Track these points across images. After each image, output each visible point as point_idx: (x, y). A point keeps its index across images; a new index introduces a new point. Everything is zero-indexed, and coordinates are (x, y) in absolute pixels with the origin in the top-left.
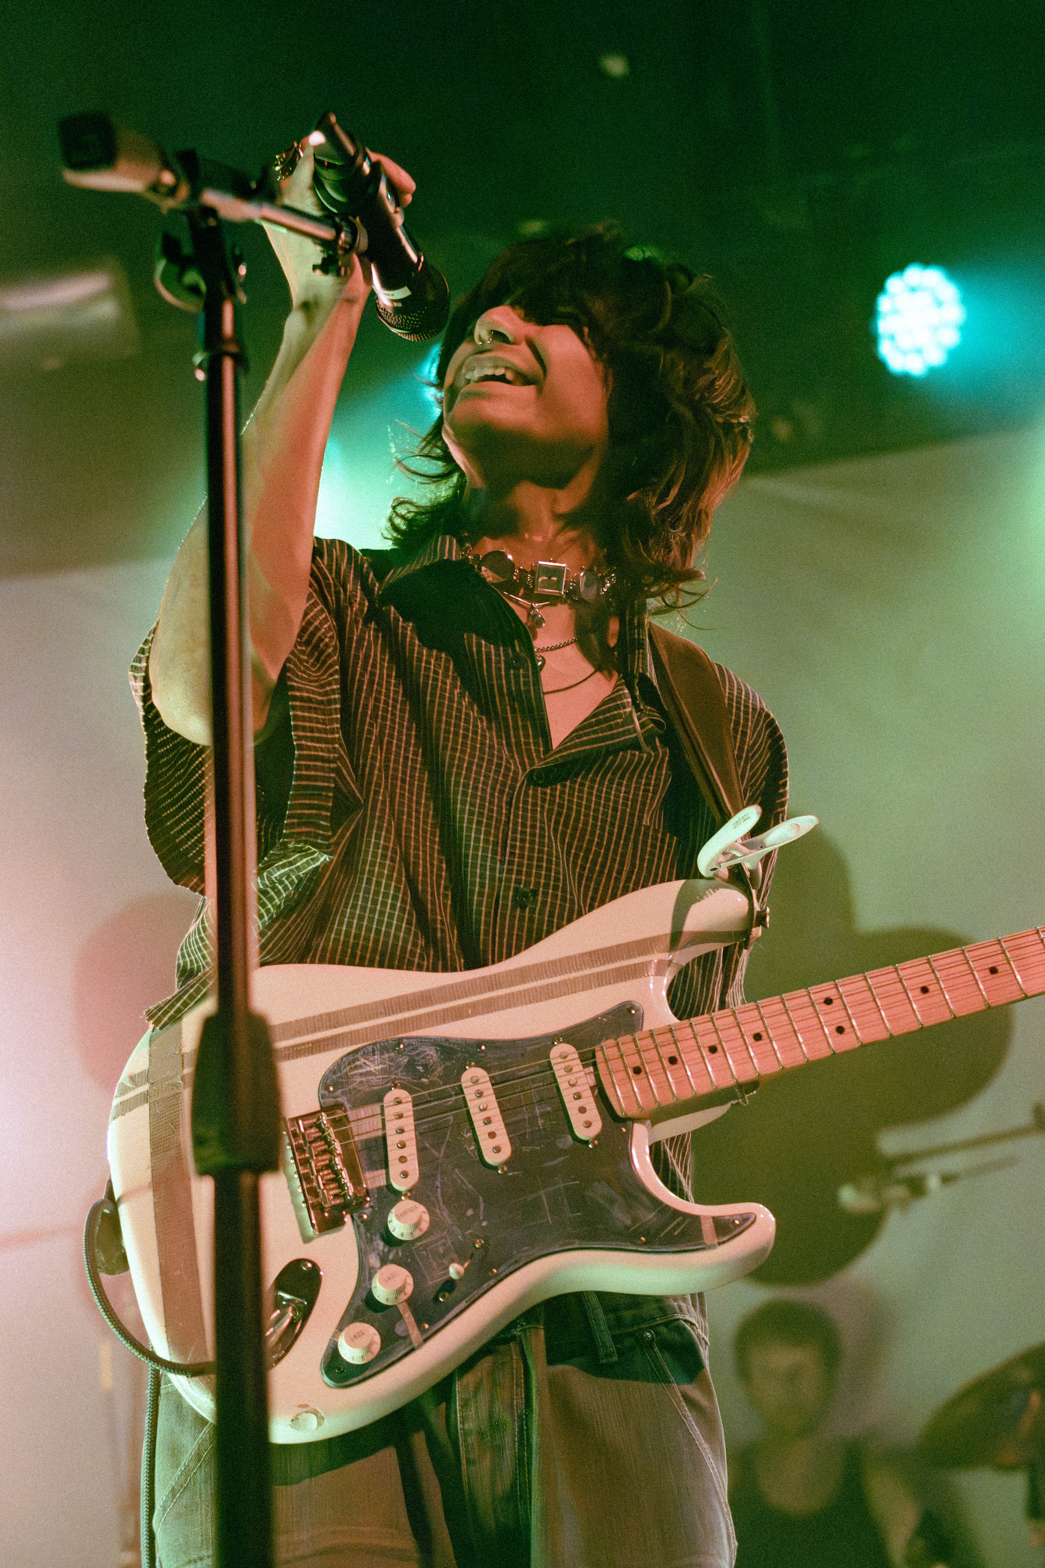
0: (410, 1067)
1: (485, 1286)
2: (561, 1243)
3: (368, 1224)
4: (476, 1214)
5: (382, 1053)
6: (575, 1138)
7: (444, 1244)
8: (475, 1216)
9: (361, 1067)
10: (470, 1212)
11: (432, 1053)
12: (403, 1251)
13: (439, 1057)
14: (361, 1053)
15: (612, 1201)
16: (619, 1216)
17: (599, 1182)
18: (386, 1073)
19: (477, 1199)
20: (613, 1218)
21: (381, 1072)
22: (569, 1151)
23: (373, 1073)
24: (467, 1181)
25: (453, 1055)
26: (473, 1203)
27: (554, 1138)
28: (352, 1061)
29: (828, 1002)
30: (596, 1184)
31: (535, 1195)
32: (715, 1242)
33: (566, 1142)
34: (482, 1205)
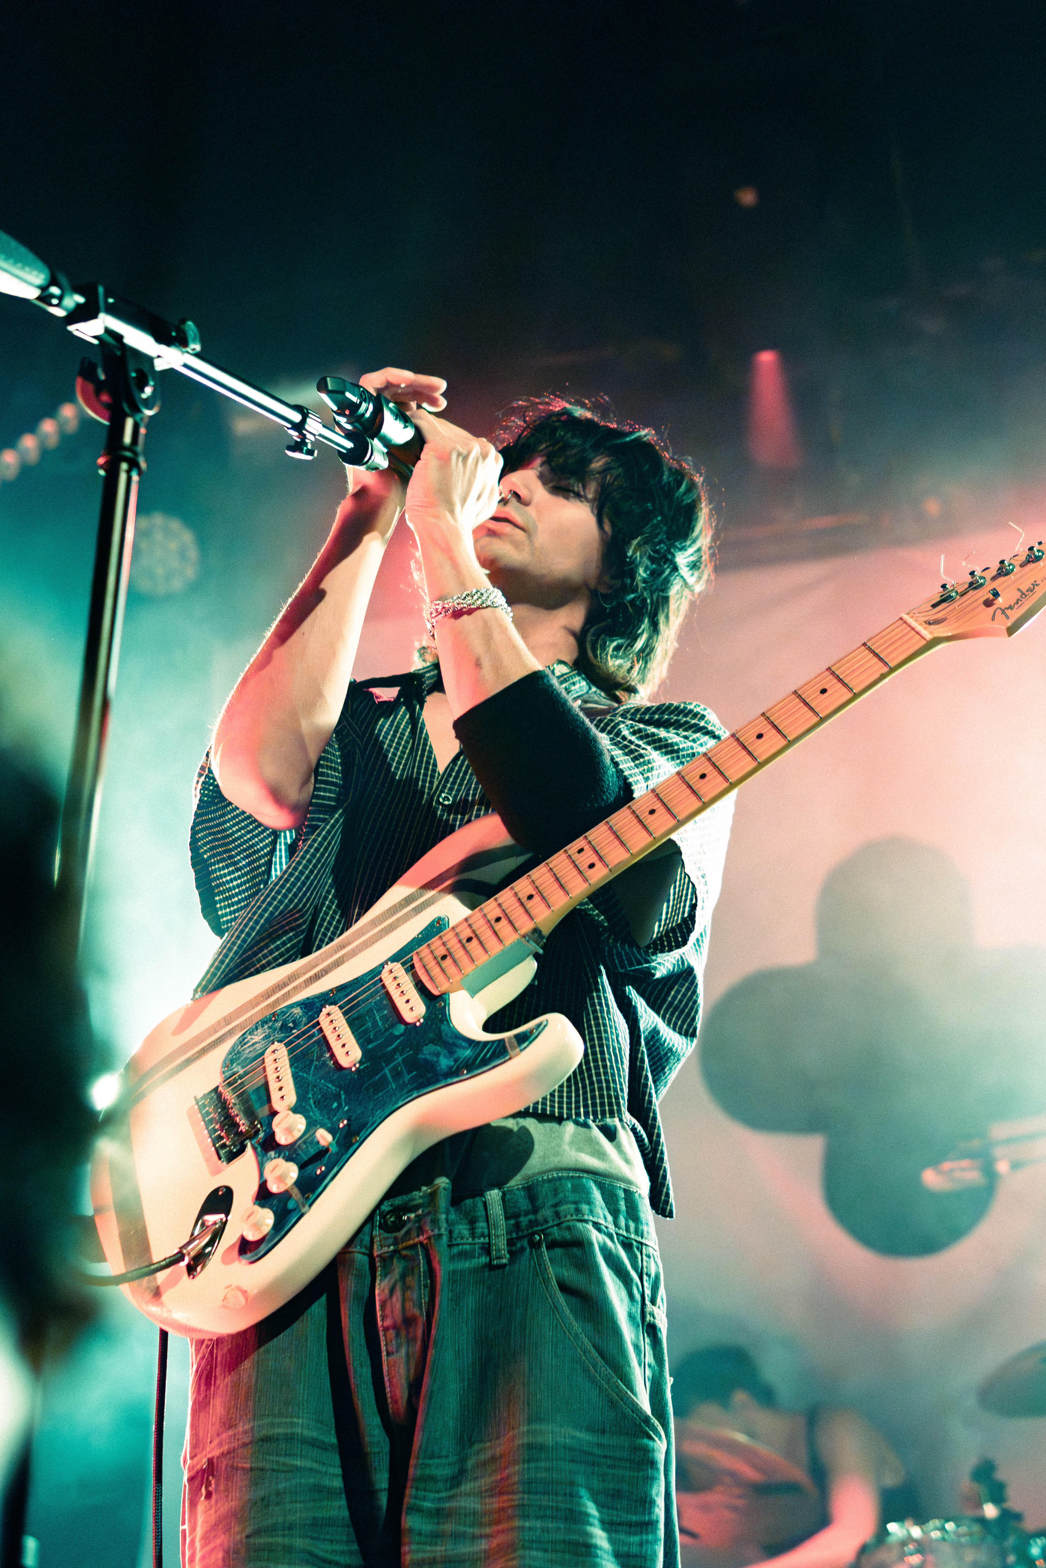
0: (284, 1028)
1: (351, 1151)
2: (403, 1098)
3: (262, 1144)
4: (340, 1105)
5: (263, 1026)
6: (407, 1024)
9: (248, 1042)
10: (335, 1105)
11: (297, 1011)
12: (289, 1151)
13: (304, 1012)
14: (248, 1033)
15: (438, 1055)
16: (445, 1062)
17: (427, 1045)
18: (266, 1037)
19: (340, 1094)
20: (440, 1065)
21: (263, 1039)
22: (401, 1035)
23: (256, 1043)
24: (330, 1085)
25: (313, 1006)
26: (337, 1097)
27: (390, 1031)
28: (242, 1041)
29: (581, 851)
30: (426, 1047)
31: (381, 1074)
32: (516, 1052)
33: (399, 1030)
34: (343, 1097)
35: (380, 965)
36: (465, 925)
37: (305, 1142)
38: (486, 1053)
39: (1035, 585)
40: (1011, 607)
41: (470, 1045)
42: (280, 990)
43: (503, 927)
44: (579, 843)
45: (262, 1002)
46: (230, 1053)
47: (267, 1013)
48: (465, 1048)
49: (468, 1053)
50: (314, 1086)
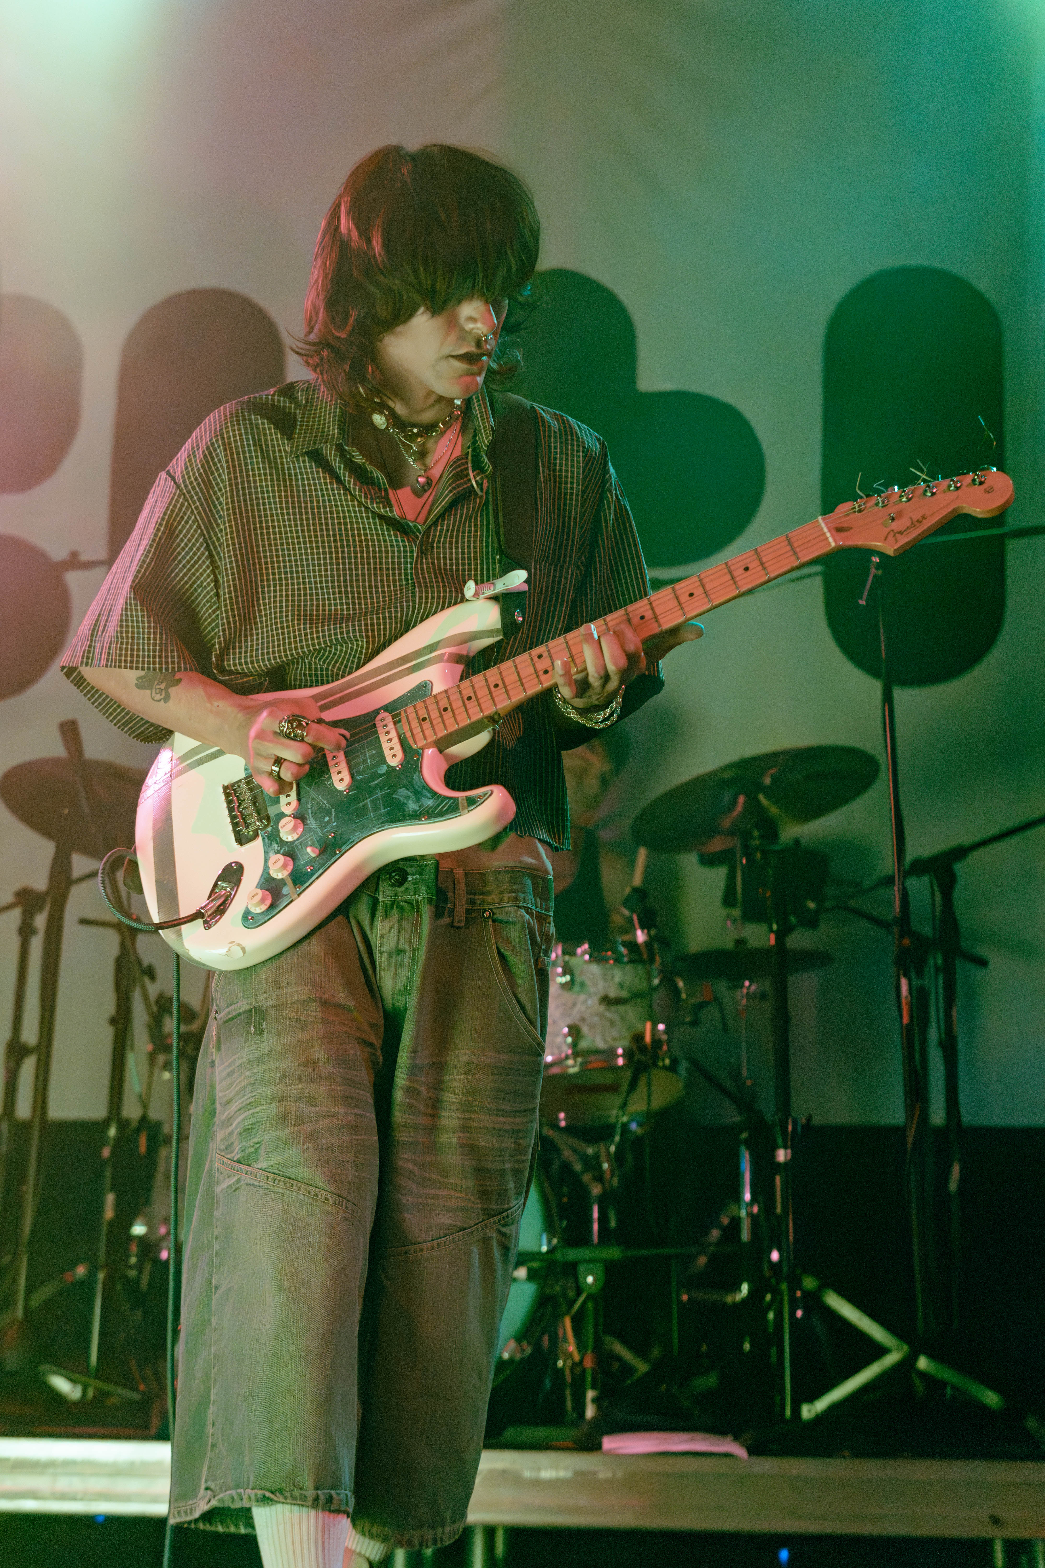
1: (334, 859)
2: (377, 827)
3: (269, 837)
6: (389, 766)
7: (312, 840)
8: (330, 820)
10: (327, 819)
12: (288, 848)
15: (407, 798)
16: (412, 806)
17: (401, 788)
19: (331, 811)
20: (408, 808)
22: (384, 774)
24: (325, 802)
26: (329, 813)
27: (376, 769)
29: (540, 656)
30: (399, 790)
31: (363, 803)
32: (466, 811)
33: (383, 769)
34: (333, 814)
35: (375, 710)
36: (444, 695)
37: (301, 843)
38: (444, 807)
39: (924, 518)
40: (901, 533)
41: (431, 795)
43: (472, 706)
44: (541, 649)
48: (429, 798)
49: (431, 802)
50: (313, 799)
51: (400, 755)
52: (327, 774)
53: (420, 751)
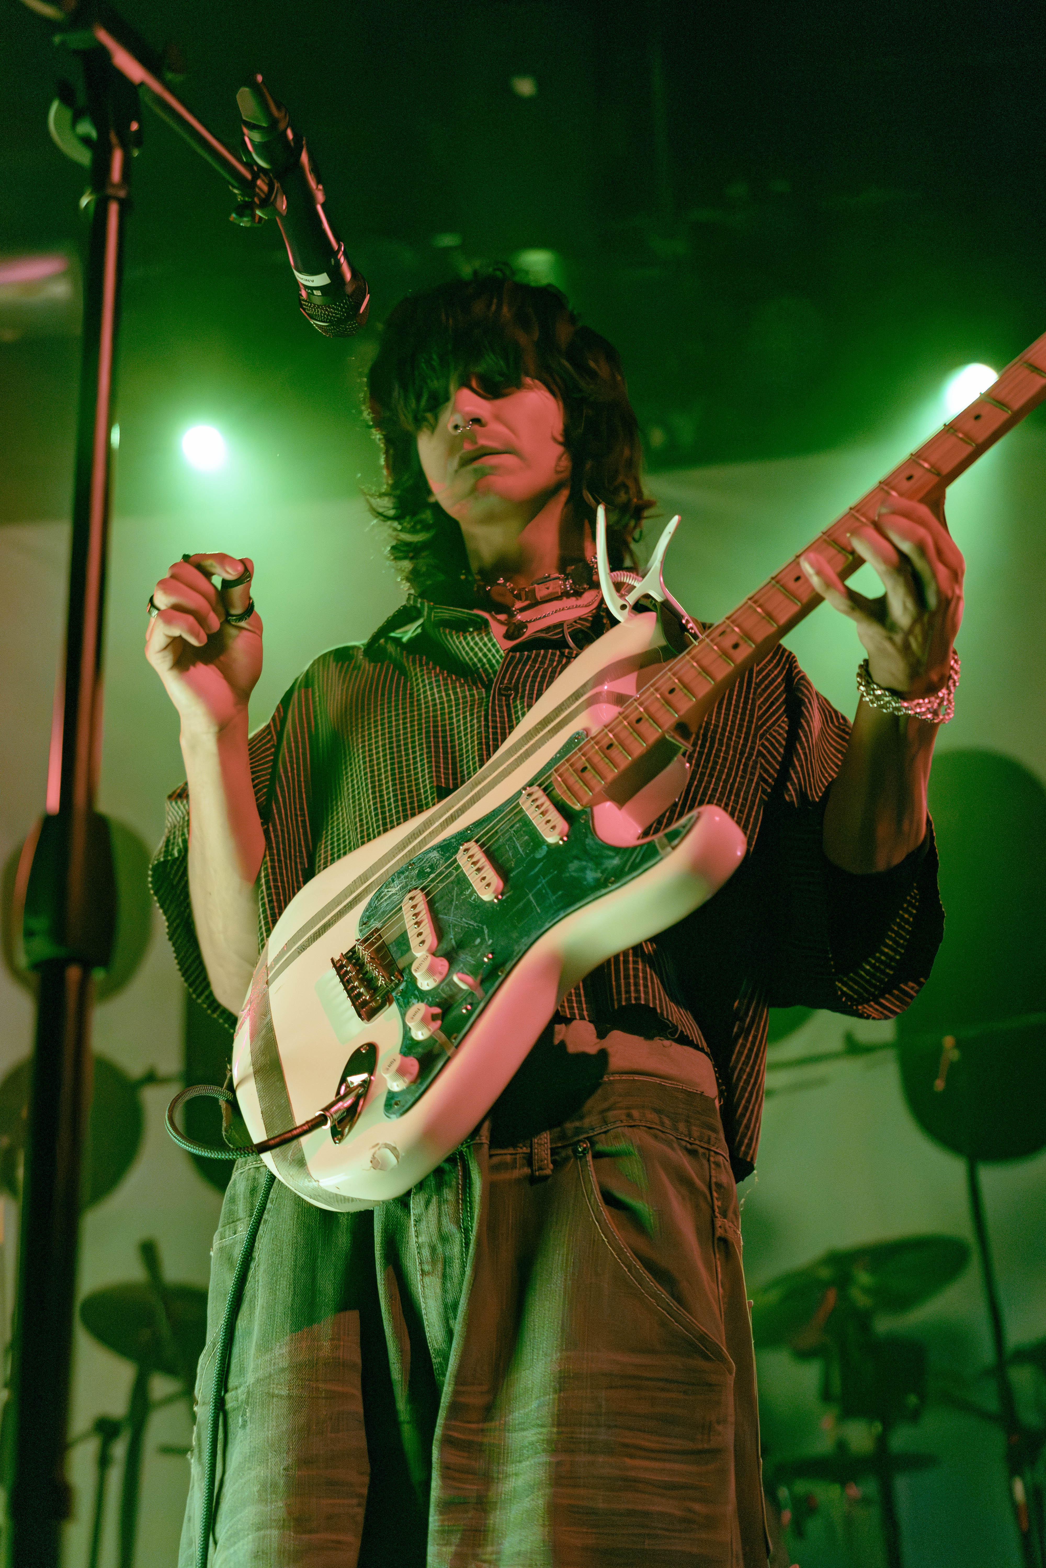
0: (422, 874)
1: (497, 984)
2: (549, 920)
3: (404, 996)
4: (483, 940)
5: (399, 877)
6: (549, 845)
7: (464, 972)
9: (385, 895)
10: (478, 941)
11: (435, 855)
12: (431, 996)
13: (440, 854)
14: (384, 887)
15: (583, 869)
16: (592, 876)
17: (571, 862)
18: (403, 888)
19: (483, 928)
20: (587, 880)
21: (401, 889)
22: (544, 858)
23: (393, 895)
24: (472, 923)
25: (448, 848)
26: (480, 933)
27: (532, 856)
28: (378, 897)
29: (724, 633)
30: (570, 865)
31: (525, 900)
32: (669, 849)
33: (541, 853)
34: (486, 931)
35: (517, 792)
36: (606, 731)
38: (636, 856)
41: (617, 854)
42: (416, 838)
43: (646, 726)
45: (397, 854)
46: (367, 910)
47: (403, 864)
48: (612, 858)
49: (616, 861)
50: (455, 925)
51: (561, 824)
52: (468, 889)
53: (588, 810)
